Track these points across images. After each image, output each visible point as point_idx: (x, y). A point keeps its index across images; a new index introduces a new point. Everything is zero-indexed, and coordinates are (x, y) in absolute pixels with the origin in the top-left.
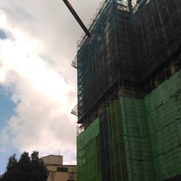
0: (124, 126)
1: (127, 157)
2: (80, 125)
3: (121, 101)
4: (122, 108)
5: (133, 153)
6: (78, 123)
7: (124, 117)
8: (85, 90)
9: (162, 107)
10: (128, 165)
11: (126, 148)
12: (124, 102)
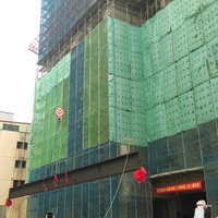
0: (110, 59)
1: (110, 104)
2: (41, 67)
3: (109, 23)
4: (110, 34)
5: (119, 99)
6: (39, 64)
7: (110, 47)
8: (52, 17)
9: (170, 36)
10: (111, 115)
11: (110, 91)
12: (113, 26)
